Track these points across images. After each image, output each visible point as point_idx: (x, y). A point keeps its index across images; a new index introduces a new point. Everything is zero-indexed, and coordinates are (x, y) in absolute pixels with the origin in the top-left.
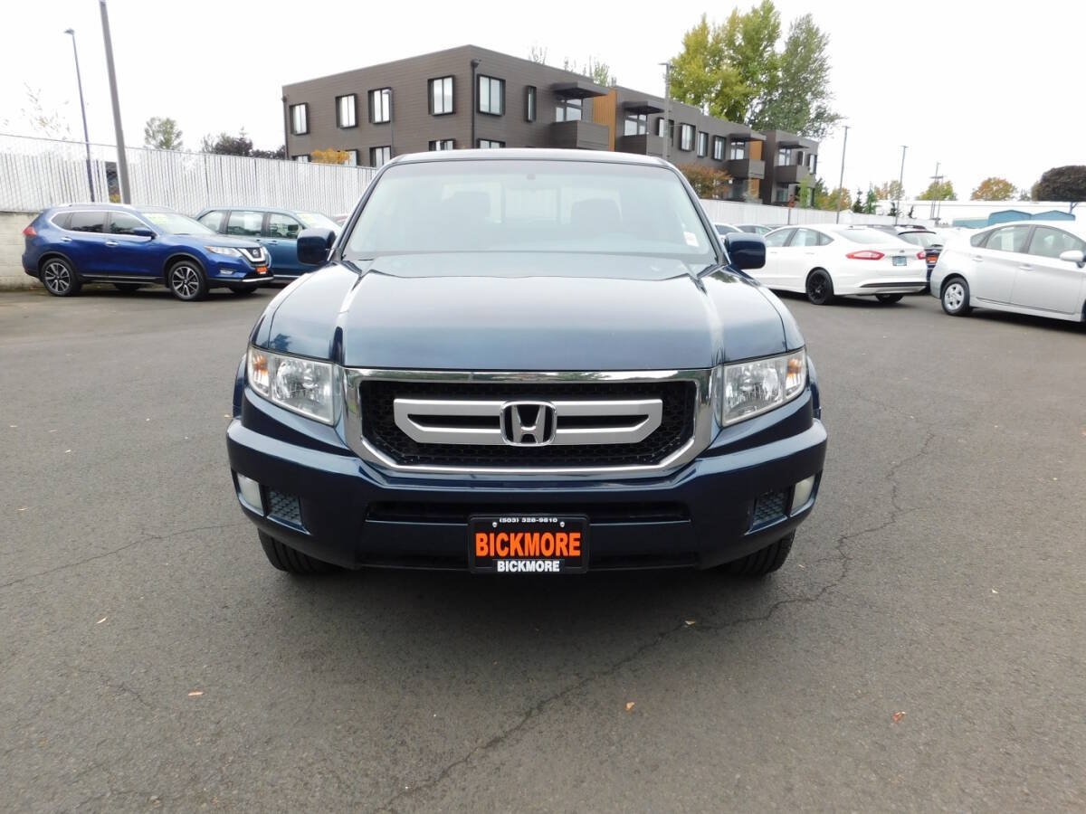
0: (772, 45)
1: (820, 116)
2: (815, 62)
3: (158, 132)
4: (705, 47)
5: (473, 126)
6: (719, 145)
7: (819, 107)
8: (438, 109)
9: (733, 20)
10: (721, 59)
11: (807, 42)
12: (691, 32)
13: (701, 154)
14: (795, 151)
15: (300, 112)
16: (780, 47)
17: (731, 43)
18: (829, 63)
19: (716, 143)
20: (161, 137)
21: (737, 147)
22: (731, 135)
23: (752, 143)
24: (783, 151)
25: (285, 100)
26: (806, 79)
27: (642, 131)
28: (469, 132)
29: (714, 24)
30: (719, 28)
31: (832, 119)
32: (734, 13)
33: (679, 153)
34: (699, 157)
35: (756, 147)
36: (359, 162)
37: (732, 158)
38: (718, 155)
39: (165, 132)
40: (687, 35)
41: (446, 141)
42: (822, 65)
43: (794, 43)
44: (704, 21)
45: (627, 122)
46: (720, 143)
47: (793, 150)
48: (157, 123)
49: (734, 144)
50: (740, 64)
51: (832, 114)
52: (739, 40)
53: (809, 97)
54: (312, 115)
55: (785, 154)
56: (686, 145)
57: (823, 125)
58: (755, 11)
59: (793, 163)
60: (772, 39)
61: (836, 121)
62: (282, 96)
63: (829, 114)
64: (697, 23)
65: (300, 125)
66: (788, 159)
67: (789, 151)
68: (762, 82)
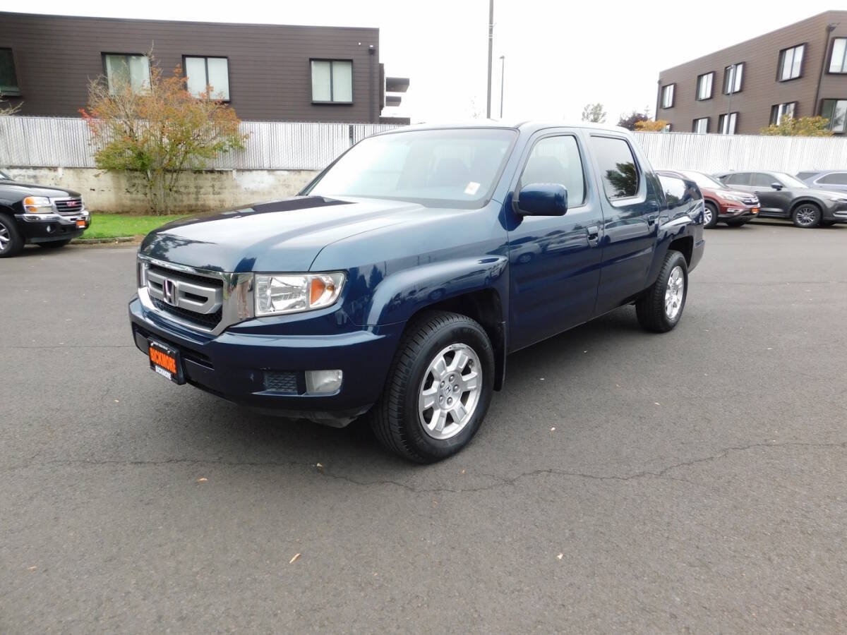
3: (591, 113)
5: (819, 87)
8: (786, 75)
15: (669, 91)
20: (592, 117)
25: (660, 82)
28: (814, 93)
36: (708, 131)
39: (595, 114)
41: (788, 104)
48: (591, 107)
54: (677, 93)
62: (658, 79)
65: (668, 102)
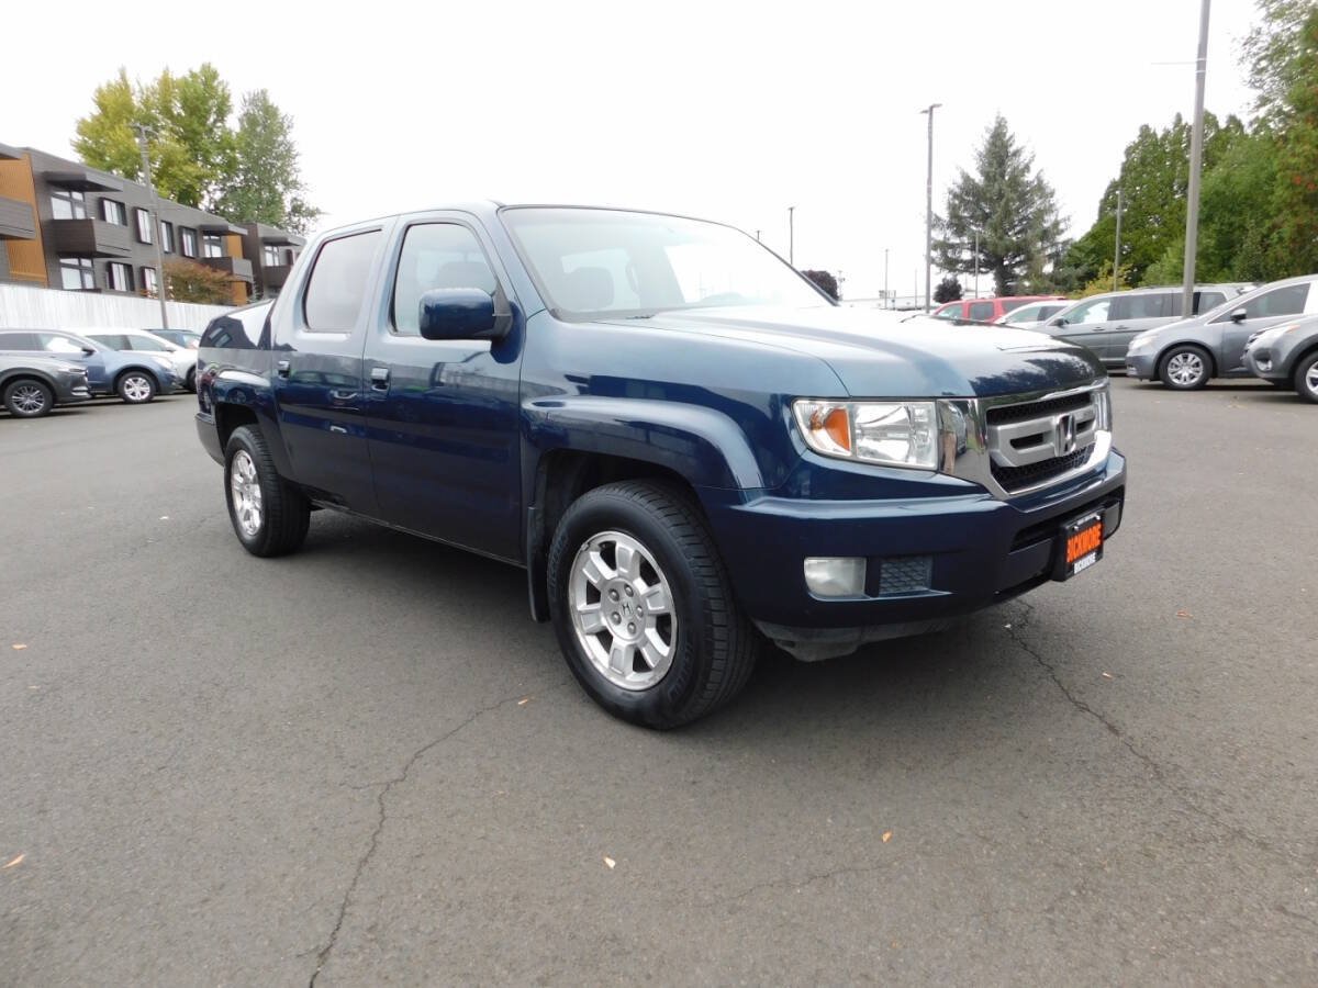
0: (222, 120)
1: (296, 210)
2: (280, 145)
4: (131, 112)
6: (188, 239)
7: (295, 199)
9: (166, 83)
10: (156, 129)
11: (265, 123)
12: (104, 87)
13: (166, 249)
14: (283, 249)
16: (233, 123)
17: (167, 112)
18: (296, 148)
19: (184, 236)
21: (213, 243)
22: (201, 226)
23: (229, 238)
24: (269, 248)
26: (272, 165)
27: (80, 215)
29: (139, 83)
30: (147, 89)
31: (312, 214)
32: (166, 73)
33: (139, 246)
34: (166, 253)
35: (235, 244)
37: (208, 256)
38: (189, 251)
40: (100, 91)
42: (289, 151)
43: (250, 121)
44: (123, 77)
45: (54, 200)
46: (189, 237)
47: (280, 248)
49: (206, 238)
50: (185, 138)
51: (311, 208)
52: (177, 109)
53: (280, 187)
55: (272, 252)
56: (146, 237)
57: (303, 221)
58: (193, 75)
59: (283, 263)
60: (222, 113)
61: (318, 216)
63: (307, 209)
64: (115, 78)
66: (276, 259)
67: (275, 249)
68: (218, 165)
